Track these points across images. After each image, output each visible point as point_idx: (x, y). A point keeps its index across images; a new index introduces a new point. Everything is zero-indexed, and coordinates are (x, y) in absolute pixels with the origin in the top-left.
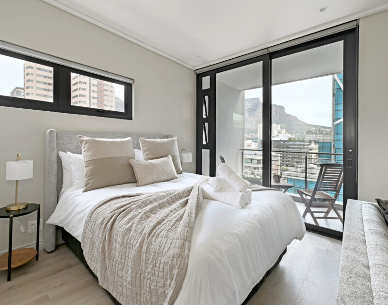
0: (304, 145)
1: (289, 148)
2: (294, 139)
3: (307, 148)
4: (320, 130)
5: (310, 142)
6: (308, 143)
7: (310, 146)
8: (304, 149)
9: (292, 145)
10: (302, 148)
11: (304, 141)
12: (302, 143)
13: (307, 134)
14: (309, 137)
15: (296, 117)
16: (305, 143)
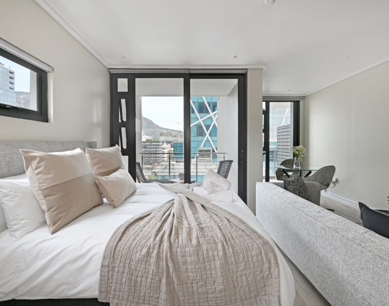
0: (159, 145)
1: (147, 148)
2: (151, 140)
3: (161, 148)
4: (170, 132)
5: (163, 142)
6: (162, 144)
7: (163, 146)
8: (159, 148)
9: (149, 145)
10: (157, 148)
11: (158, 142)
12: (157, 144)
13: (161, 136)
14: (162, 138)
15: (151, 121)
16: (160, 144)
